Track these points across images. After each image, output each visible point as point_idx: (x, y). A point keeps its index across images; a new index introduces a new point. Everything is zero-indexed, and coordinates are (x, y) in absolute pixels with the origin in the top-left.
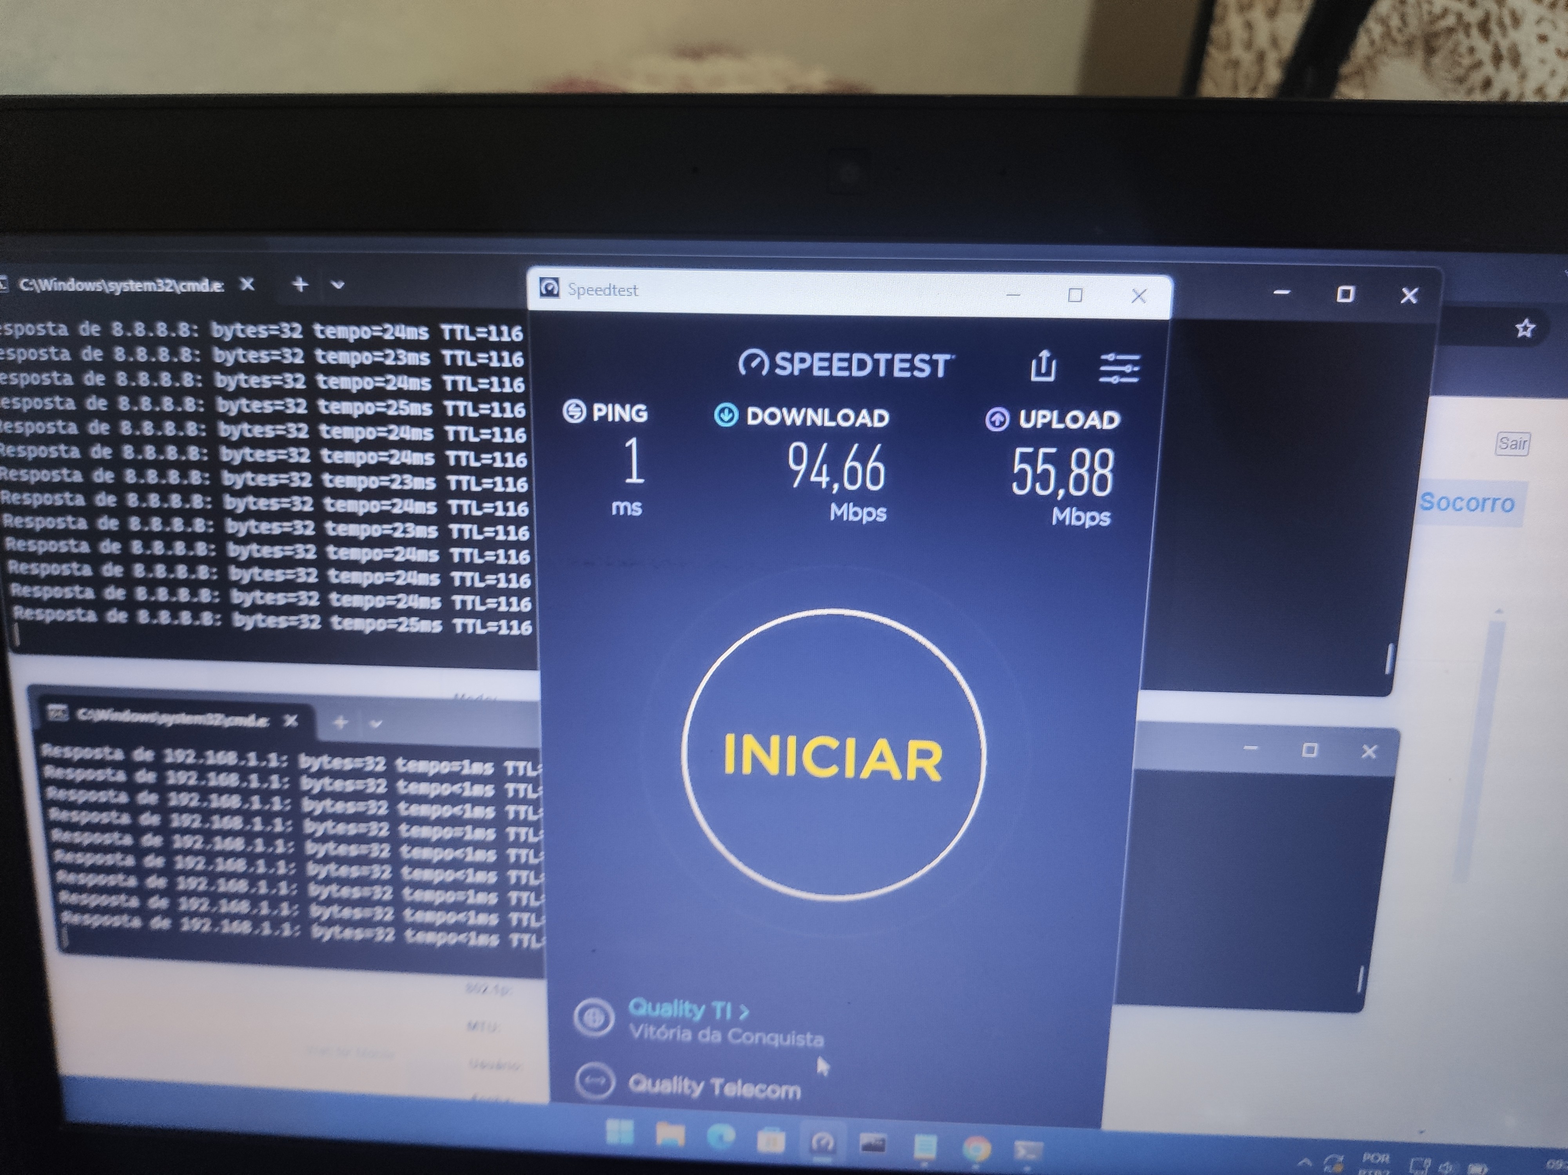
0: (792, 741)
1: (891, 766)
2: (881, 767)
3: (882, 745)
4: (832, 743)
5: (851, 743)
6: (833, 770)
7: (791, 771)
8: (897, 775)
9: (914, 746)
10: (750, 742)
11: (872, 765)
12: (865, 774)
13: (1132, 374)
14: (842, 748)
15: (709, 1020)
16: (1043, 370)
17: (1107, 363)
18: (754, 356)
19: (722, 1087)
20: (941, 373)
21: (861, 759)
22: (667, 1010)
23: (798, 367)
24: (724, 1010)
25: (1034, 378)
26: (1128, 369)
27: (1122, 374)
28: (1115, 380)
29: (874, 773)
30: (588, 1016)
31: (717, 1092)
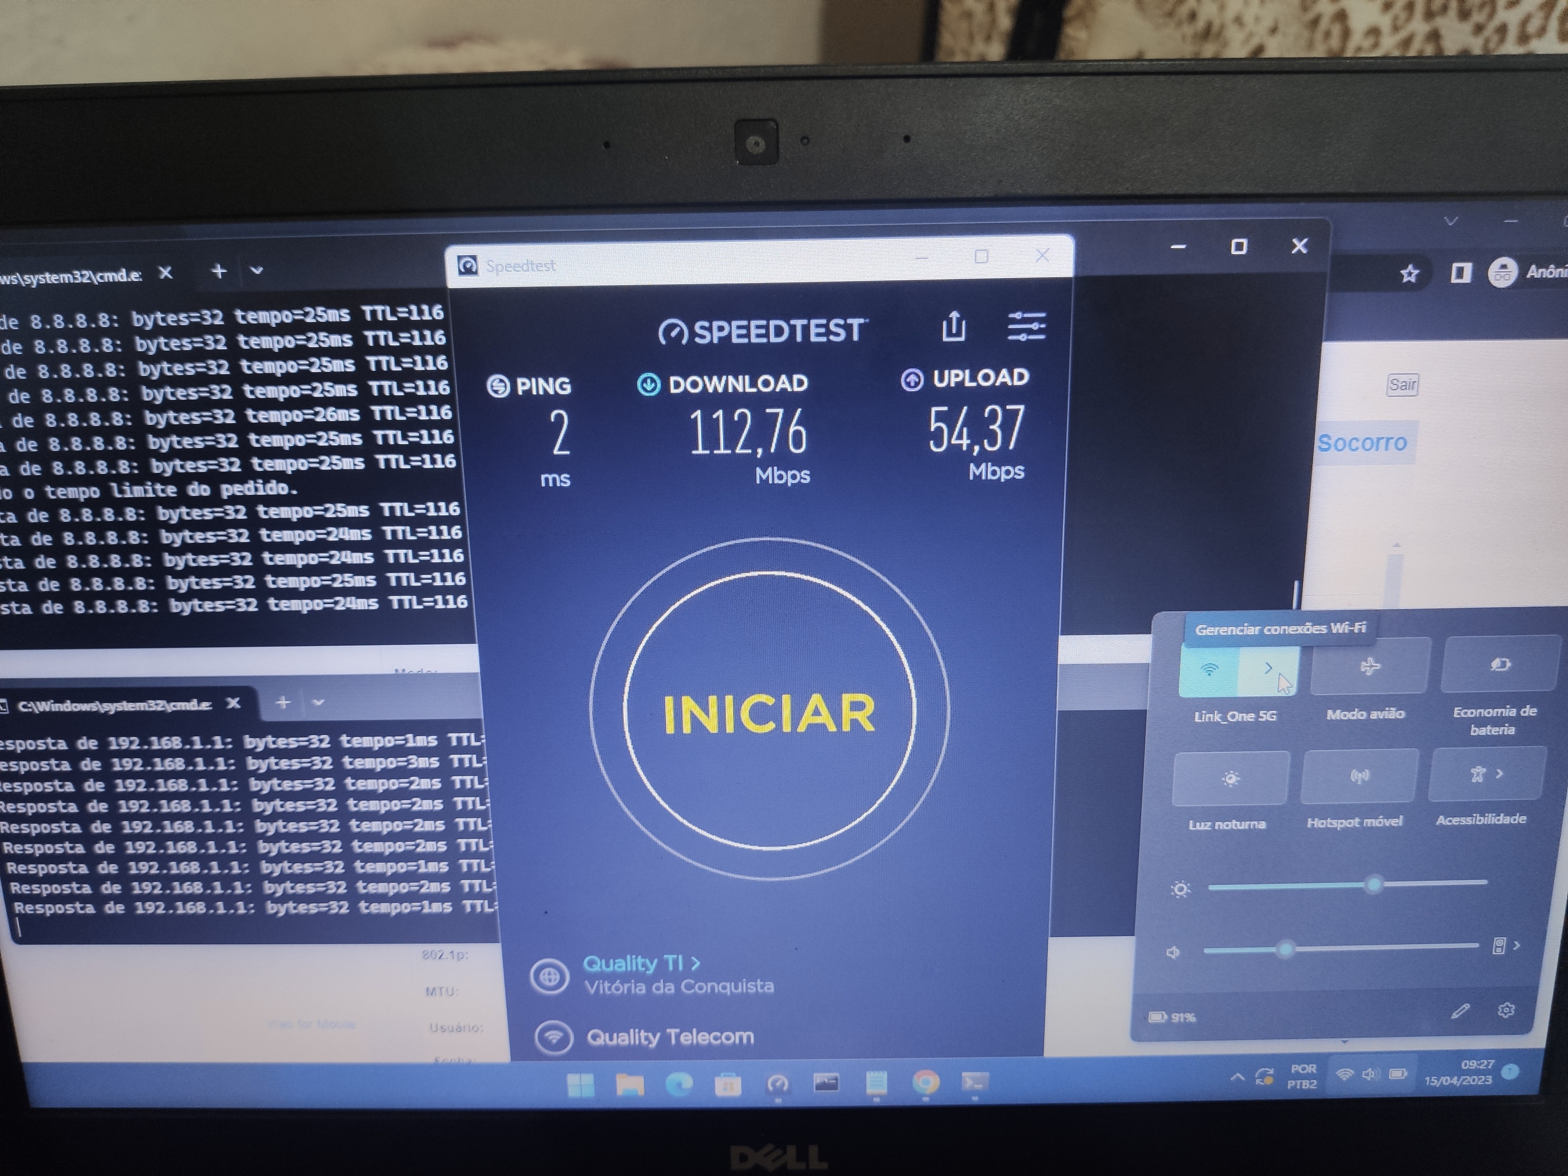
0: (729, 699)
1: (825, 718)
2: (818, 720)
3: (816, 700)
4: (769, 700)
5: (786, 699)
6: (771, 726)
7: (730, 728)
8: (832, 728)
9: (847, 699)
10: (688, 704)
11: (808, 719)
12: (802, 728)
13: (1040, 331)
14: (778, 706)
15: (662, 972)
16: (954, 331)
17: (1015, 321)
18: (674, 326)
19: (678, 1037)
20: (856, 337)
21: (797, 716)
22: (620, 965)
23: (717, 335)
24: (676, 962)
25: (945, 339)
26: (1035, 326)
27: (1030, 332)
28: (1023, 337)
29: (810, 726)
30: (544, 976)
31: (673, 1042)
